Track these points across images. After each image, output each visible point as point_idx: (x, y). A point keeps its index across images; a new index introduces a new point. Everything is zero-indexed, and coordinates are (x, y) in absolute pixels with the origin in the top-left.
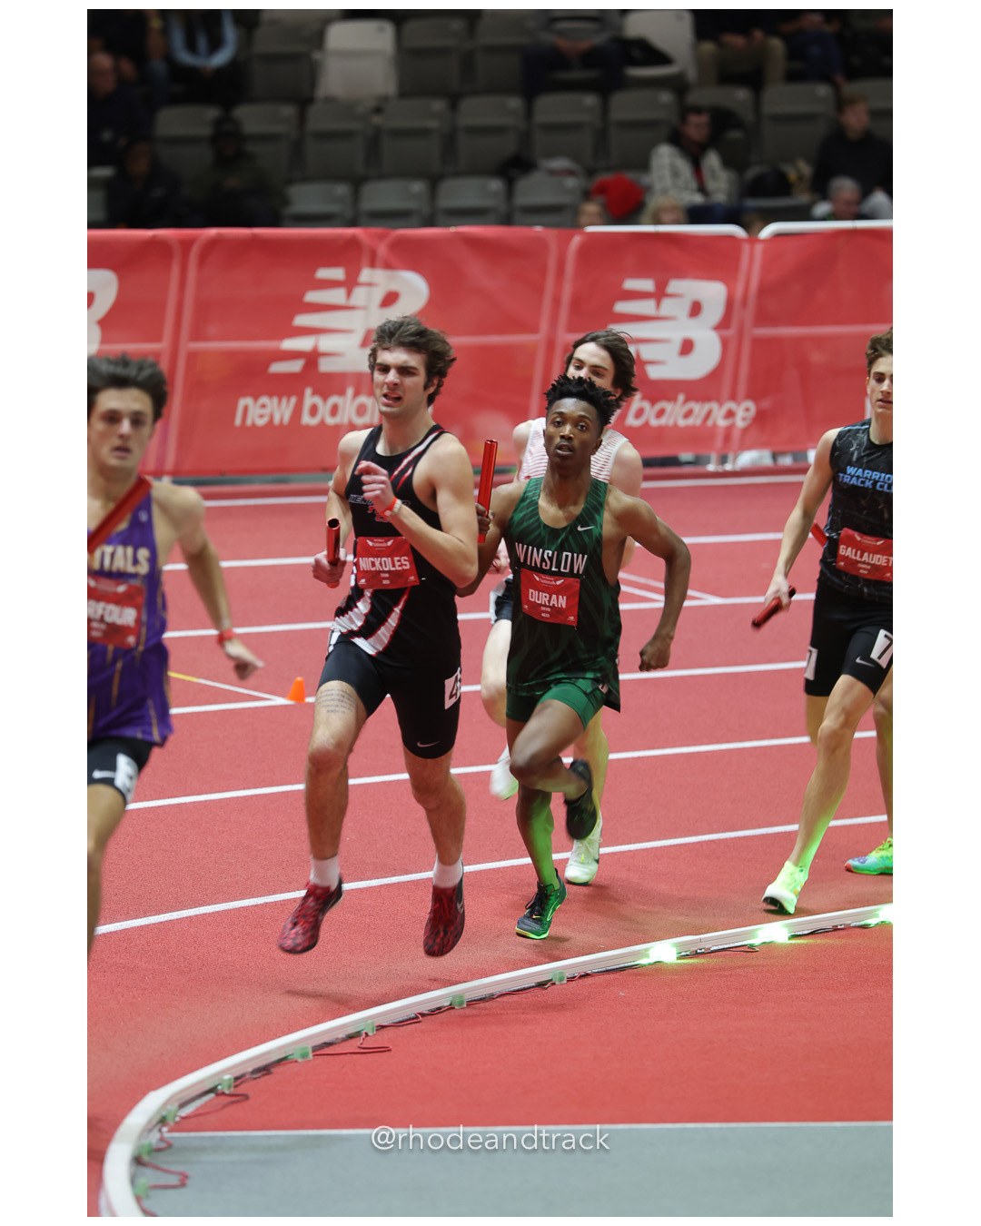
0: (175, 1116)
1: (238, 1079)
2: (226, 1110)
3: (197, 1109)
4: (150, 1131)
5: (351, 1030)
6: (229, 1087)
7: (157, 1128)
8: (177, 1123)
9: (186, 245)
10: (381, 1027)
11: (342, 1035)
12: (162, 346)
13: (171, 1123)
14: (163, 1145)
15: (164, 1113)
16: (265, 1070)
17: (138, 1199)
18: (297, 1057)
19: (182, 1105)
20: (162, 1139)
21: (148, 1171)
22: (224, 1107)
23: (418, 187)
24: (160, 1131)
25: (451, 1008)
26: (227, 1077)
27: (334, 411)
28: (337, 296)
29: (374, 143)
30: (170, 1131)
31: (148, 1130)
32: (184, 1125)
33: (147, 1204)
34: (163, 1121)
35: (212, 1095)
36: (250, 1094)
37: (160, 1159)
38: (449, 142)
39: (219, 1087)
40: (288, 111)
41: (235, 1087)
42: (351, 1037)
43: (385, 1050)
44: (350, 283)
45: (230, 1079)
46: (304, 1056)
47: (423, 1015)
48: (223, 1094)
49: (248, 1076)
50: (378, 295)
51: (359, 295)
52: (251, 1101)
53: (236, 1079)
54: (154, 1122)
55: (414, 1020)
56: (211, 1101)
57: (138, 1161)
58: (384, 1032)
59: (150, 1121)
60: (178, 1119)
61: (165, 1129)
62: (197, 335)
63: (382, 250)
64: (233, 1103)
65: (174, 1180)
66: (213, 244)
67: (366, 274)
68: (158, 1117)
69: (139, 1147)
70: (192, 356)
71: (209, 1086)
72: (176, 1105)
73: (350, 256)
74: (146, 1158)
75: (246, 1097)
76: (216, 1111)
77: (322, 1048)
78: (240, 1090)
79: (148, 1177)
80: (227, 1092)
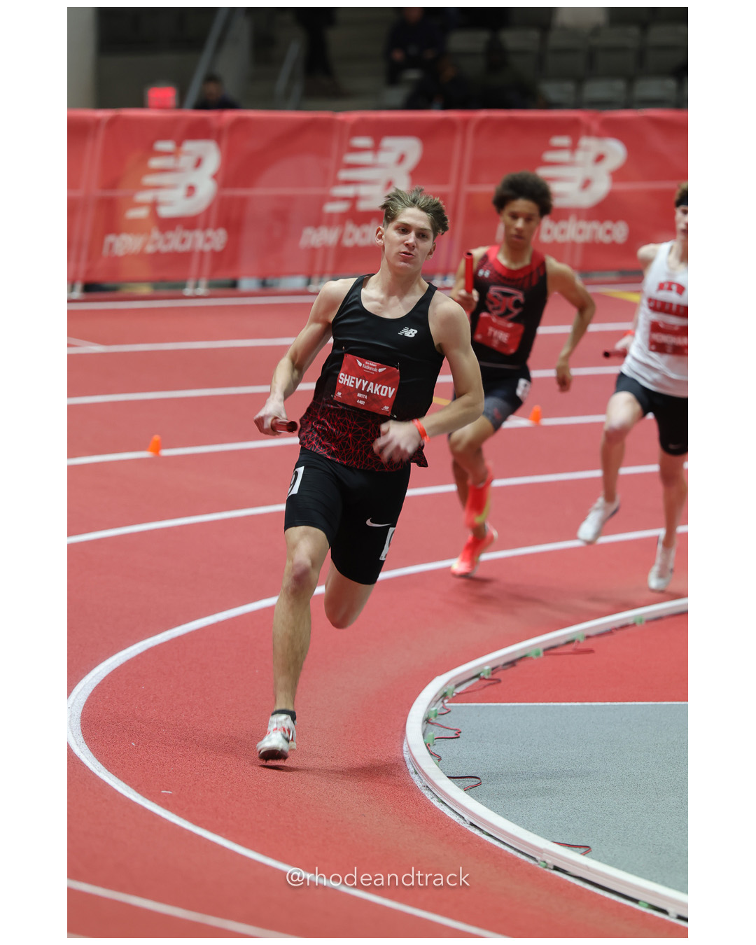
0: (453, 693)
1: (494, 669)
2: (486, 689)
3: (467, 688)
4: (437, 702)
5: (569, 638)
6: (488, 674)
7: (441, 700)
8: (454, 697)
9: (466, 122)
10: (588, 637)
11: (562, 641)
12: (448, 189)
13: (450, 697)
14: (445, 711)
15: (445, 691)
16: (512, 663)
17: (428, 746)
18: (533, 655)
19: (457, 686)
20: (444, 707)
21: (435, 728)
22: (485, 687)
23: (619, 85)
24: (443, 702)
25: (634, 624)
26: (487, 668)
27: (563, 232)
28: (564, 156)
29: (591, 56)
30: (448, 702)
31: (435, 701)
32: (459, 698)
33: (433, 749)
34: (444, 696)
35: (477, 680)
36: (502, 679)
37: (443, 720)
38: (641, 55)
39: (482, 675)
40: (534, 35)
41: (493, 674)
42: (569, 643)
43: (590, 651)
44: (574, 147)
45: (488, 670)
46: (538, 654)
47: (616, 629)
48: (484, 679)
49: (500, 667)
50: (592, 155)
51: (580, 156)
52: (502, 684)
53: (493, 669)
54: (439, 696)
55: (610, 632)
56: (476, 683)
57: (427, 721)
58: (590, 640)
59: (436, 696)
60: (454, 694)
61: (446, 701)
62: (473, 180)
63: (595, 126)
64: (490, 685)
65: (452, 734)
66: (484, 123)
67: (585, 142)
68: (442, 693)
69: (428, 712)
70: (470, 197)
71: (475, 673)
72: (453, 686)
73: (574, 130)
74: (433, 720)
75: (499, 681)
76: (479, 690)
77: (550, 650)
78: (496, 676)
79: (435, 732)
80: (487, 677)
